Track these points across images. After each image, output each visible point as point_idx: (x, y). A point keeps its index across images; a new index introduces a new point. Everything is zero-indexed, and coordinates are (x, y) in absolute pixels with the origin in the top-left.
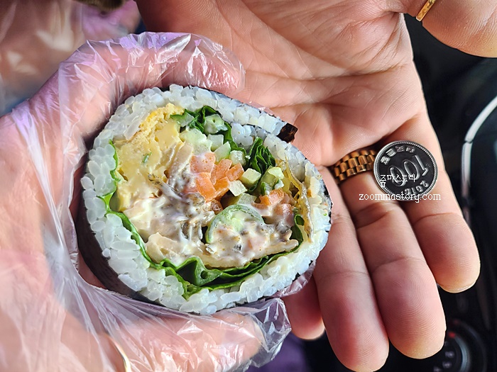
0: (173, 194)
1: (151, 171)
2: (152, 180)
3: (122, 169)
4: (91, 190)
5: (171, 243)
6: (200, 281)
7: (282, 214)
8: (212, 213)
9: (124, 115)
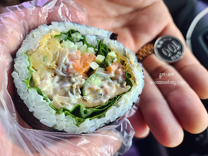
0: (62, 74)
1: (48, 64)
2: (50, 69)
3: (34, 66)
4: (18, 78)
5: (65, 99)
6: (84, 115)
7: (119, 74)
8: (84, 80)
9: (30, 39)
